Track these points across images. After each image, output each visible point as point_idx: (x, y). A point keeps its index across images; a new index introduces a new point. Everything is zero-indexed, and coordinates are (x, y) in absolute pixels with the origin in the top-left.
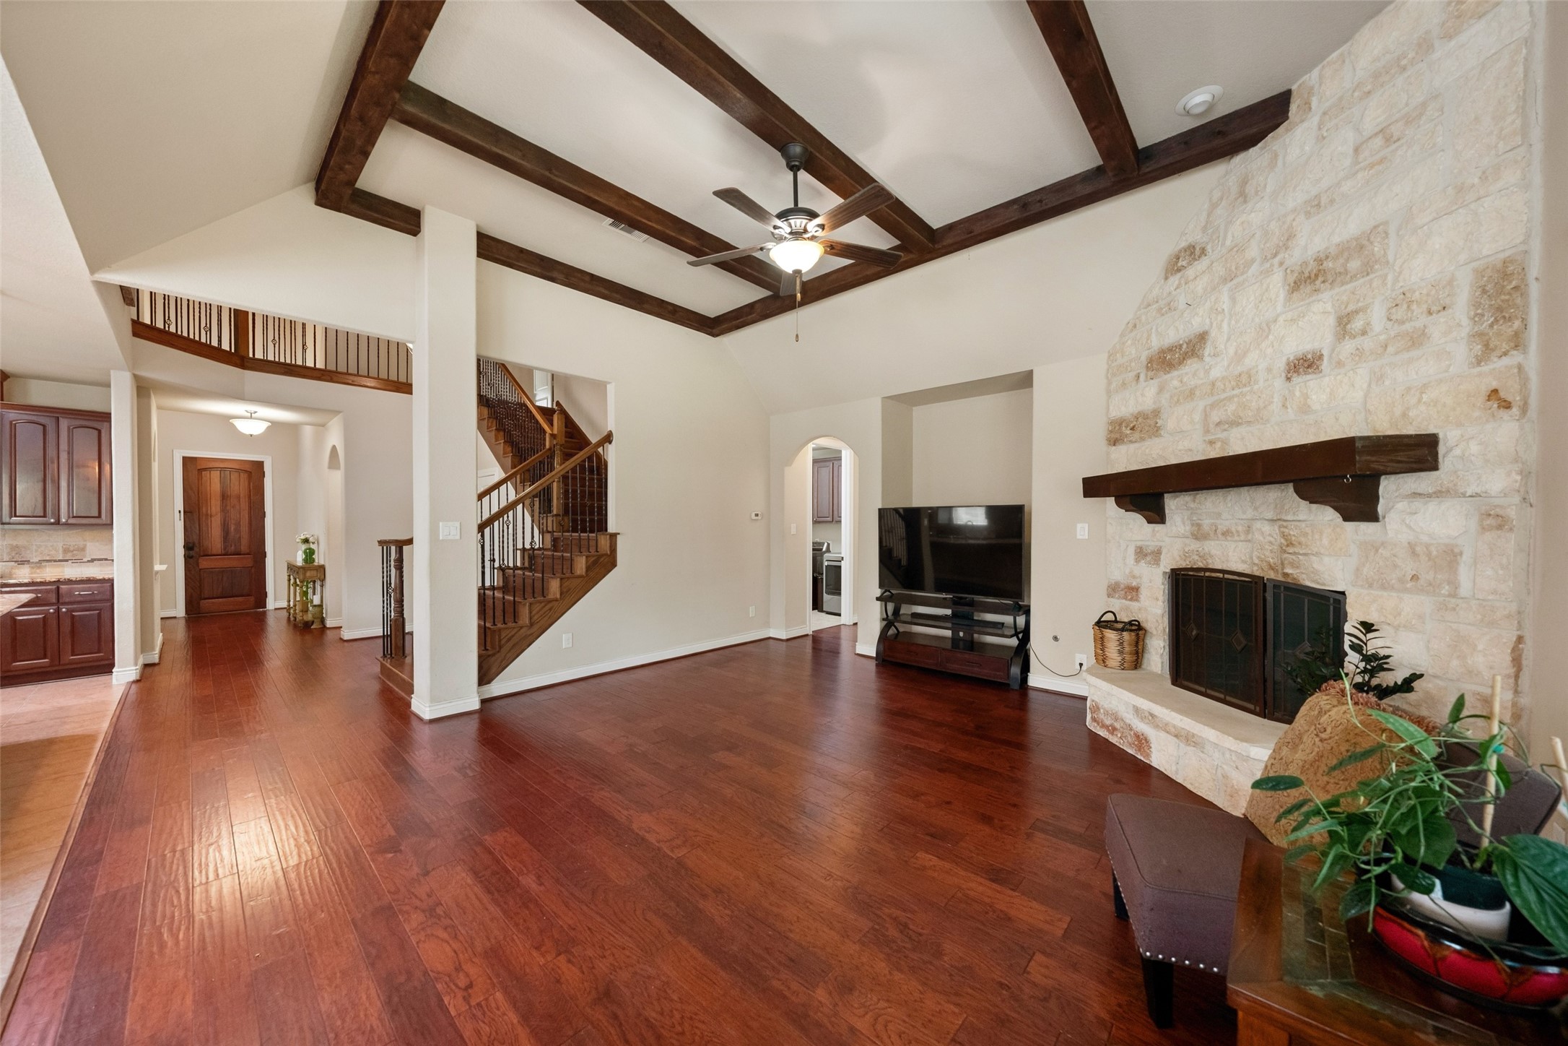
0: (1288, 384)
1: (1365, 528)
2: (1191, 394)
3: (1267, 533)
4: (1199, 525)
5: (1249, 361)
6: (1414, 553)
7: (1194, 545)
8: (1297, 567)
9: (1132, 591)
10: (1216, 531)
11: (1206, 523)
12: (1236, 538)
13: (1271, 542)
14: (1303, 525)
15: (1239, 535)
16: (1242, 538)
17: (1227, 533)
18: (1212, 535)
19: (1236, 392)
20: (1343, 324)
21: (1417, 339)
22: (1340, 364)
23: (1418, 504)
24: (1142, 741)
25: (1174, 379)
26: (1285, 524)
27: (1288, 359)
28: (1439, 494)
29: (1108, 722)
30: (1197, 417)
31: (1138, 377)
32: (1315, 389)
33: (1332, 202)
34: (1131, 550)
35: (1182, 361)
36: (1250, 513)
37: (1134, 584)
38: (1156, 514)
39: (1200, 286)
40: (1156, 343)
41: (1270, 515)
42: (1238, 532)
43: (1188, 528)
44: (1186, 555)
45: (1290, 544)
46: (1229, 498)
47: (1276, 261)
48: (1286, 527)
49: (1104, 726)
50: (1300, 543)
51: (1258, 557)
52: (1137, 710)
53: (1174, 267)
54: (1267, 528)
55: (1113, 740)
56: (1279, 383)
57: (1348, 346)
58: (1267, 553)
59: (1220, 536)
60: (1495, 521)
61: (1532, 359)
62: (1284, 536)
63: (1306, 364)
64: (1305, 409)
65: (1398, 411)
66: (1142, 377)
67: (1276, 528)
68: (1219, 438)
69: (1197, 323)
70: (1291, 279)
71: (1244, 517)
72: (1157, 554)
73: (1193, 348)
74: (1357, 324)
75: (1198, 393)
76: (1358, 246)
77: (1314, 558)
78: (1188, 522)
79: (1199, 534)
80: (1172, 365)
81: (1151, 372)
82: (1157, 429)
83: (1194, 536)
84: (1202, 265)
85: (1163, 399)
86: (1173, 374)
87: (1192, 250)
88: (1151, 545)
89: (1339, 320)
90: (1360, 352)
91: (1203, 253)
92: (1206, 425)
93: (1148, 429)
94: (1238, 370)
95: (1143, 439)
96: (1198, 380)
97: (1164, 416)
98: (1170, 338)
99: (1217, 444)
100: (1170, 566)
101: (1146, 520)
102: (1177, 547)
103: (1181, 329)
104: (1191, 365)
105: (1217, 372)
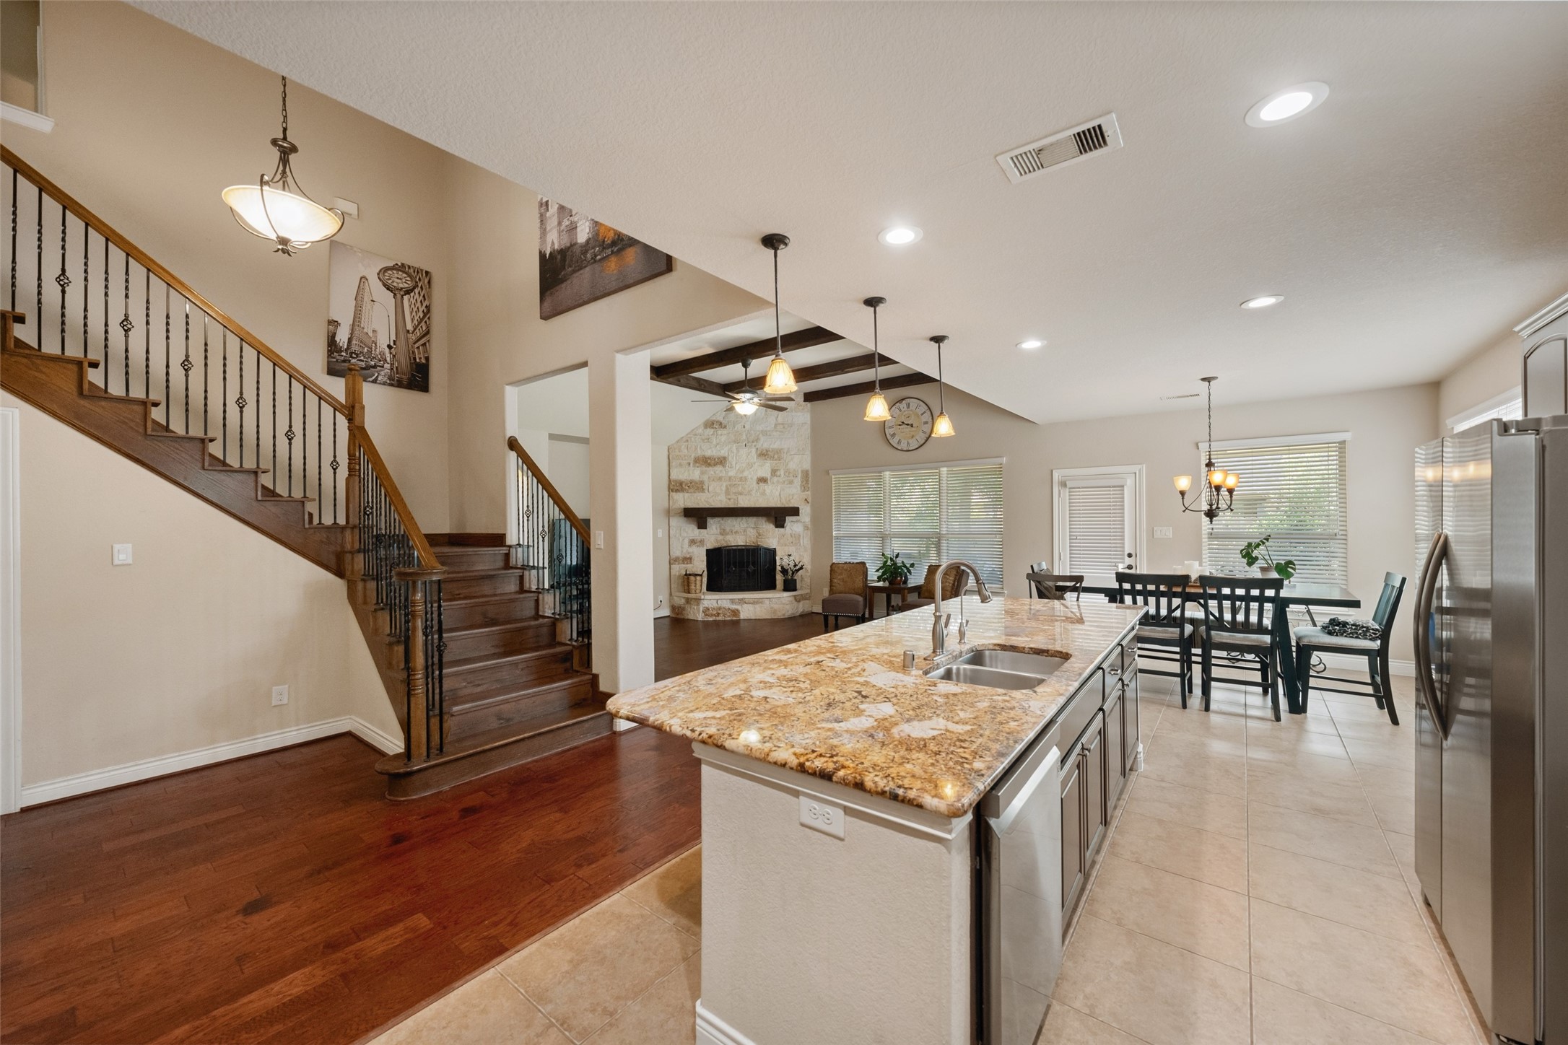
0: (758, 485)
1: (781, 530)
2: (720, 479)
3: (752, 532)
4: (723, 530)
5: (746, 474)
6: (791, 536)
7: (721, 537)
8: (761, 542)
9: (688, 560)
10: (733, 531)
11: (728, 529)
12: (740, 535)
13: (756, 535)
14: (764, 529)
15: (741, 533)
16: (743, 534)
17: (736, 532)
18: (731, 531)
19: (741, 483)
20: (774, 472)
21: (791, 482)
22: (773, 483)
23: (792, 523)
24: (736, 612)
25: (711, 471)
27: (758, 477)
28: (797, 521)
29: (715, 612)
30: (724, 489)
31: (689, 464)
32: (768, 488)
33: (770, 435)
34: (686, 541)
35: (714, 465)
36: (745, 525)
37: (688, 556)
38: (702, 525)
39: (723, 438)
40: (699, 453)
41: (753, 526)
42: (740, 531)
43: (719, 531)
44: (717, 541)
45: (759, 535)
46: (738, 520)
47: (754, 444)
48: (758, 530)
49: (712, 615)
50: (763, 535)
51: (748, 540)
52: (732, 601)
53: (710, 424)
54: (752, 530)
55: (720, 618)
56: (755, 483)
57: (775, 479)
58: (752, 539)
60: (806, 528)
61: (809, 493)
62: (756, 532)
63: (762, 480)
64: (764, 493)
65: (788, 499)
66: (691, 465)
67: (755, 530)
69: (723, 453)
70: (759, 452)
71: (743, 526)
72: (702, 542)
73: (722, 461)
74: (778, 473)
75: (723, 479)
76: (779, 451)
77: (766, 539)
78: (718, 529)
79: (723, 533)
80: (710, 465)
81: (697, 465)
82: (703, 489)
83: (721, 534)
84: (725, 431)
85: (705, 478)
86: (711, 468)
87: (721, 424)
88: (699, 538)
89: (772, 470)
90: (778, 482)
91: (725, 427)
92: (727, 492)
93: (698, 488)
94: (741, 475)
95: (695, 492)
96: (723, 474)
97: (707, 485)
98: (709, 453)
99: (732, 500)
100: (710, 547)
101: (696, 528)
102: (713, 538)
103: (714, 452)
104: (719, 468)
105: (732, 473)
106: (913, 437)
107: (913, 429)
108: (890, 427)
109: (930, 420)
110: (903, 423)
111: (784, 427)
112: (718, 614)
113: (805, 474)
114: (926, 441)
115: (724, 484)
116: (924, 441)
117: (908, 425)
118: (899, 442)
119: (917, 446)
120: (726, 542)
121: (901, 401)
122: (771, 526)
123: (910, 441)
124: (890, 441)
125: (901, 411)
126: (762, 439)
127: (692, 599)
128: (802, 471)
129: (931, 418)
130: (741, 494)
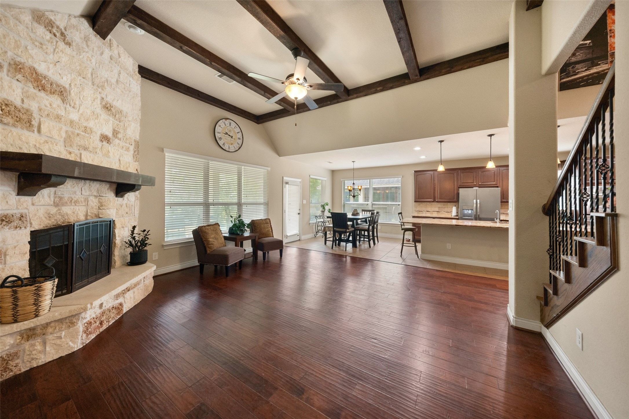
0: (101, 143)
1: (120, 199)
2: (58, 118)
3: (94, 202)
4: (61, 198)
5: (91, 124)
7: (54, 210)
8: (103, 214)
10: (71, 201)
11: (66, 196)
12: (81, 204)
13: (96, 206)
14: (106, 198)
15: (82, 203)
16: (84, 204)
17: (76, 202)
18: (68, 203)
19: (84, 134)
20: (115, 133)
21: (128, 149)
22: (115, 145)
24: (120, 308)
26: (101, 198)
27: (101, 133)
30: (64, 135)
32: (111, 150)
35: (53, 93)
36: (88, 193)
39: (64, 58)
41: (95, 194)
42: (81, 201)
43: (52, 199)
44: (50, 216)
45: (102, 206)
46: (80, 184)
48: (101, 199)
50: (104, 205)
51: (90, 212)
54: (94, 200)
56: (98, 139)
57: (117, 141)
58: (95, 210)
59: (73, 204)
61: (138, 164)
62: (99, 202)
63: (105, 138)
64: (107, 155)
65: (125, 167)
67: (97, 199)
68: (74, 152)
69: (64, 81)
70: (103, 102)
71: (86, 194)
72: (24, 219)
73: (61, 92)
74: (118, 135)
75: (63, 119)
76: (119, 111)
77: (107, 210)
78: (52, 195)
79: (59, 203)
80: (43, 88)
81: (19, 76)
82: (31, 125)
83: (56, 205)
84: (68, 50)
85: (33, 106)
86: (42, 94)
87: (62, 34)
88: (17, 212)
89: (114, 130)
90: (119, 144)
91: (69, 44)
92: (68, 141)
93: (19, 120)
94: (85, 125)
95: (14, 126)
96: (62, 113)
97: (37, 120)
98: (42, 68)
99: (73, 155)
100: (37, 227)
101: (14, 193)
102: (42, 212)
103: (51, 71)
104: (56, 100)
105: (74, 116)
106: (232, 144)
107: (232, 139)
108: (218, 133)
109: (241, 138)
110: (227, 133)
111: (124, 88)
112: (101, 323)
113: (137, 145)
114: (239, 149)
115: (64, 128)
116: (238, 149)
117: (229, 135)
118: (224, 144)
119: (234, 151)
120: (63, 216)
121: (227, 119)
122: (111, 195)
123: (230, 146)
124: (218, 141)
125: (226, 125)
126: (108, 89)
127: (47, 324)
128: (135, 141)
129: (242, 137)
130: (86, 149)
